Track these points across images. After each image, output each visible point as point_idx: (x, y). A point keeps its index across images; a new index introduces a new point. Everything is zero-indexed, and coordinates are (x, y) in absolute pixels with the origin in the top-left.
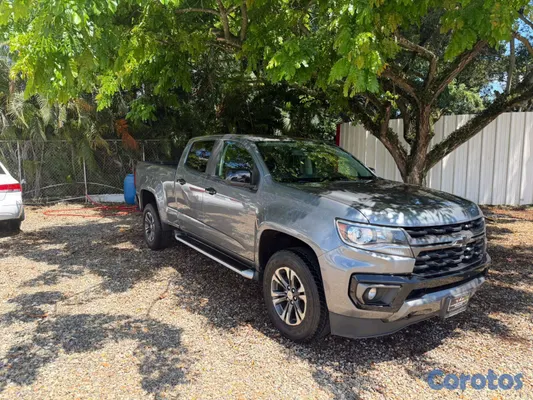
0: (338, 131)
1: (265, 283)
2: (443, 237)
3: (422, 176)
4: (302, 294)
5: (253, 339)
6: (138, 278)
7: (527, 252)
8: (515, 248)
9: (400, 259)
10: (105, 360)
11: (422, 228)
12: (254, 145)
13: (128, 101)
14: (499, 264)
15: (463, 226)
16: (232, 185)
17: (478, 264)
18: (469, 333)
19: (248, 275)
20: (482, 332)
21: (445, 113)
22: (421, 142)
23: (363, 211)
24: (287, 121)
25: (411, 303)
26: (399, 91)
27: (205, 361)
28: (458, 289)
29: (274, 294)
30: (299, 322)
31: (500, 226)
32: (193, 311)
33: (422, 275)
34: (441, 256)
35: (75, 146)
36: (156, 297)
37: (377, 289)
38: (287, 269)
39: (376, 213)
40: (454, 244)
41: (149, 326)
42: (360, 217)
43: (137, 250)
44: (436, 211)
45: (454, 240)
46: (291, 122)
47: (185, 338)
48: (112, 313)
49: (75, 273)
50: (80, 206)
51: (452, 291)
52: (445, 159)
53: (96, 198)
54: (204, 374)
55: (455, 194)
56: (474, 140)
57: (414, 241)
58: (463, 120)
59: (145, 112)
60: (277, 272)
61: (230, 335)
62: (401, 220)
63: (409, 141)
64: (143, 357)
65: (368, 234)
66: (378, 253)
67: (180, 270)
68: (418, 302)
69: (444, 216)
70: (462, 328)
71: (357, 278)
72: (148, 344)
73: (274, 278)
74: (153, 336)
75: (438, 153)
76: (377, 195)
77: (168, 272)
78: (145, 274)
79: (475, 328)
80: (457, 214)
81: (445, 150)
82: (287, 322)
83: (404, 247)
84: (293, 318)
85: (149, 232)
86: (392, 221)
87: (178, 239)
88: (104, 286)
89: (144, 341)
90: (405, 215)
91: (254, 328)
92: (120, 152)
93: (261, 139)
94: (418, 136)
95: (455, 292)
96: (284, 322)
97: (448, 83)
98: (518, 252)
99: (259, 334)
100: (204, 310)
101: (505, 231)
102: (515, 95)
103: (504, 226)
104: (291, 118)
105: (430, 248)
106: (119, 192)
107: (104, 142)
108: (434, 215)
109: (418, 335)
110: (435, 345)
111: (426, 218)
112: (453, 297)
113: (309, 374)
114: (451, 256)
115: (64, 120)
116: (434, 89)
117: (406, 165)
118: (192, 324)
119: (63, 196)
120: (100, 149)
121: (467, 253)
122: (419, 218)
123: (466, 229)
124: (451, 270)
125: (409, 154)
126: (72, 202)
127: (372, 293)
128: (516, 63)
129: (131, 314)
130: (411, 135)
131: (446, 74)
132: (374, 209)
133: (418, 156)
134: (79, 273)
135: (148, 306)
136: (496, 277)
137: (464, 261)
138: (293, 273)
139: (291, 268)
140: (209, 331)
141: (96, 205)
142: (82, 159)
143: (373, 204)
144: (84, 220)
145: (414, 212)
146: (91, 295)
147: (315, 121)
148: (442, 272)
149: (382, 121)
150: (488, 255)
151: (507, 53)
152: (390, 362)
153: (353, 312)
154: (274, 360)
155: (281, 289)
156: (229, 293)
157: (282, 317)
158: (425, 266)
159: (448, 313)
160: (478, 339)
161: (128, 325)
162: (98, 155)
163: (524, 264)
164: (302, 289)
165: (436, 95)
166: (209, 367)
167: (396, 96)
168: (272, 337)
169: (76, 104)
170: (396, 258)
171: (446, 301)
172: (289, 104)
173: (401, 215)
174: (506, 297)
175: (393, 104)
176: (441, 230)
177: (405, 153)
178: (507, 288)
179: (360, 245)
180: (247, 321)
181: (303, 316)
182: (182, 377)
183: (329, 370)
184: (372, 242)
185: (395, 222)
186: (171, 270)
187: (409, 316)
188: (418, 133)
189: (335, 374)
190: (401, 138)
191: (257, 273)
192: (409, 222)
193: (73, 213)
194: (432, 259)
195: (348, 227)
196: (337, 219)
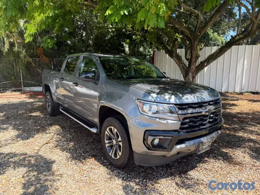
0: (154, 55)
1: (102, 135)
2: (197, 109)
3: (194, 78)
4: (120, 141)
5: (94, 167)
6: (38, 131)
7: (244, 115)
8: (238, 113)
9: (172, 122)
10: (4, 181)
11: (185, 104)
12: (98, 58)
13: (41, 38)
14: (229, 122)
15: (209, 103)
16: (84, 80)
17: (217, 123)
18: (212, 160)
19: (94, 130)
20: (219, 160)
21: (206, 45)
22: (193, 60)
23: (152, 95)
24: (127, 49)
25: (178, 147)
26: (182, 33)
27: (63, 180)
28: (205, 138)
29: (106, 142)
30: (118, 157)
31: (231, 102)
32: (63, 150)
33: (185, 131)
34: (195, 120)
35: (15, 62)
36: (45, 142)
37: (160, 139)
38: (112, 128)
39: (159, 96)
40: (203, 113)
41: (36, 160)
42: (150, 98)
43: (42, 116)
44: (193, 94)
45: (203, 111)
46: (129, 49)
47: (55, 167)
48: (17, 152)
49: (4, 129)
50: (19, 93)
51: (202, 139)
52: (206, 69)
53: (28, 89)
54: (61, 188)
55: (210, 87)
56: (220, 59)
57: (180, 112)
58: (215, 49)
59: (50, 43)
60: (108, 129)
61: (81, 165)
62: (173, 99)
63: (187, 60)
64: (27, 178)
65: (155, 108)
66: (159, 118)
67: (62, 128)
68: (183, 146)
69: (197, 97)
70: (208, 158)
71: (148, 133)
72: (32, 170)
73: (106, 132)
74: (37, 166)
75: (202, 66)
76: (162, 86)
77: (55, 128)
78: (43, 129)
79: (215, 157)
80: (206, 96)
81: (206, 64)
82: (113, 157)
83: (174, 115)
84: (116, 155)
85: (49, 107)
86: (168, 100)
87: (61, 110)
88: (18, 137)
89: (30, 169)
90: (175, 97)
91: (96, 160)
92: (40, 65)
93: (102, 55)
94: (192, 57)
95: (204, 139)
96: (111, 157)
97: (207, 29)
98: (239, 115)
99: (98, 163)
100: (70, 149)
101: (233, 105)
102: (240, 36)
103: (233, 102)
104: (129, 47)
105: (189, 115)
106: (40, 86)
107: (31, 60)
108: (192, 97)
109: (185, 162)
110: (193, 168)
111: (187, 99)
112: (202, 142)
113: (121, 187)
114: (202, 120)
115: (8, 47)
116: (200, 32)
117: (186, 71)
118: (61, 158)
119: (10, 88)
120: (29, 63)
121: (211, 118)
122: (183, 98)
123: (211, 105)
124: (202, 127)
125: (187, 66)
126: (15, 91)
127: (156, 141)
128: (242, 22)
129: (28, 152)
130: (188, 57)
131: (206, 24)
132: (158, 94)
133: (191, 68)
134: (6, 129)
135: (39, 148)
136: (228, 129)
137: (209, 122)
138: (116, 130)
139: (115, 127)
140: (69, 162)
141: (27, 92)
142: (19, 68)
143: (159, 91)
144: (19, 100)
145: (181, 95)
146: (9, 141)
147: (141, 49)
148: (197, 129)
149: (174, 49)
150: (223, 119)
151: (238, 17)
152: (168, 179)
153: (146, 152)
154: (103, 179)
155: (110, 139)
156: (86, 140)
157: (110, 154)
158: (187, 126)
159: (199, 151)
160: (216, 164)
161: (24, 159)
162: (28, 66)
163: (242, 122)
164: (120, 139)
165: (201, 35)
166: (65, 184)
167: (181, 36)
168: (104, 165)
169: (14, 39)
170: (170, 121)
171: (198, 145)
172: (128, 40)
173: (173, 97)
174: (232, 140)
175: (179, 40)
176: (196, 105)
177: (186, 66)
178: (233, 135)
179: (150, 114)
180: (92, 156)
181: (120, 154)
182: (47, 190)
183: (132, 184)
184: (157, 112)
185: (169, 101)
186: (57, 127)
187: (178, 153)
188: (192, 55)
189: (136, 187)
190: (183, 58)
191: (98, 130)
192: (177, 100)
193: (14, 96)
194: (190, 122)
195: (144, 104)
196: (138, 99)
